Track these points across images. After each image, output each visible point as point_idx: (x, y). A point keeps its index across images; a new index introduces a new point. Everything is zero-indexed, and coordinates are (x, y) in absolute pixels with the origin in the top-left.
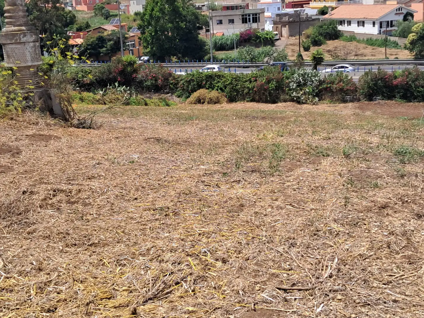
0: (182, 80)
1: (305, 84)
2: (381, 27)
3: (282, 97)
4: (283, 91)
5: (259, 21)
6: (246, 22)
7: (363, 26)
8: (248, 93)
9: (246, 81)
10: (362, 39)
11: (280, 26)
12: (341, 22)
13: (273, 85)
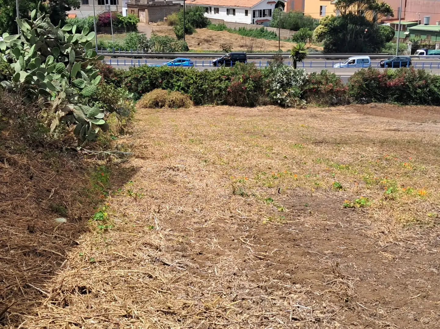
1: (289, 85)
2: (254, 17)
3: (261, 99)
4: (263, 92)
5: (118, 4)
6: (103, 4)
7: (234, 14)
10: (233, 28)
11: (136, 10)
12: (207, 9)
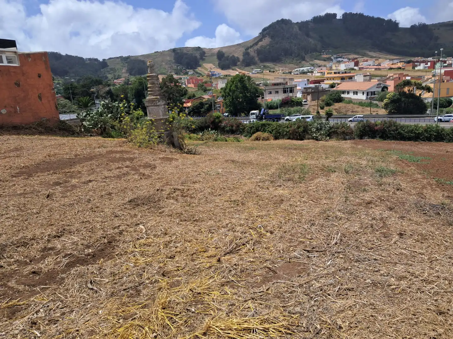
0: (247, 127)
1: (321, 129)
2: (368, 95)
3: (307, 137)
4: (308, 133)
5: (294, 92)
6: (286, 93)
7: (357, 94)
8: (286, 134)
9: (285, 127)
10: (356, 102)
11: (306, 95)
12: (344, 92)
13: (301, 129)
